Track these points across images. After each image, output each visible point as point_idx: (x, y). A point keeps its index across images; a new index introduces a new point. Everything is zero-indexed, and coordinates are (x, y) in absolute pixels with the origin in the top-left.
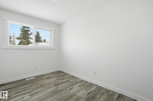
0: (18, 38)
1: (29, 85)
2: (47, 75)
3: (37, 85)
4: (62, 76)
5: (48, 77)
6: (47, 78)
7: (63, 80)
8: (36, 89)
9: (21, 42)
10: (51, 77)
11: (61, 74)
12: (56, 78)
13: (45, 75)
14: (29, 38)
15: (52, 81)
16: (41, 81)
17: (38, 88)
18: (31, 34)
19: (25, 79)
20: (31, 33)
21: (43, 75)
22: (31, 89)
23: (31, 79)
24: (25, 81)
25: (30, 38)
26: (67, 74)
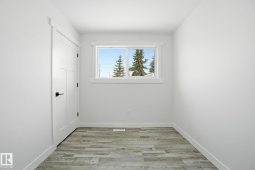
0: (130, 69)
1: (110, 141)
2: (146, 130)
3: (119, 146)
4: (172, 141)
5: (145, 135)
6: (141, 137)
7: (167, 152)
8: (114, 151)
9: (133, 73)
10: (148, 137)
11: (171, 136)
12: (156, 143)
13: (142, 130)
14: (143, 67)
15: (146, 147)
16: (129, 139)
17: (117, 150)
18: (145, 62)
19: (112, 129)
20: (146, 60)
21: (139, 129)
22: (108, 149)
23: (119, 130)
24: (111, 131)
25: (145, 68)
26: (184, 141)
